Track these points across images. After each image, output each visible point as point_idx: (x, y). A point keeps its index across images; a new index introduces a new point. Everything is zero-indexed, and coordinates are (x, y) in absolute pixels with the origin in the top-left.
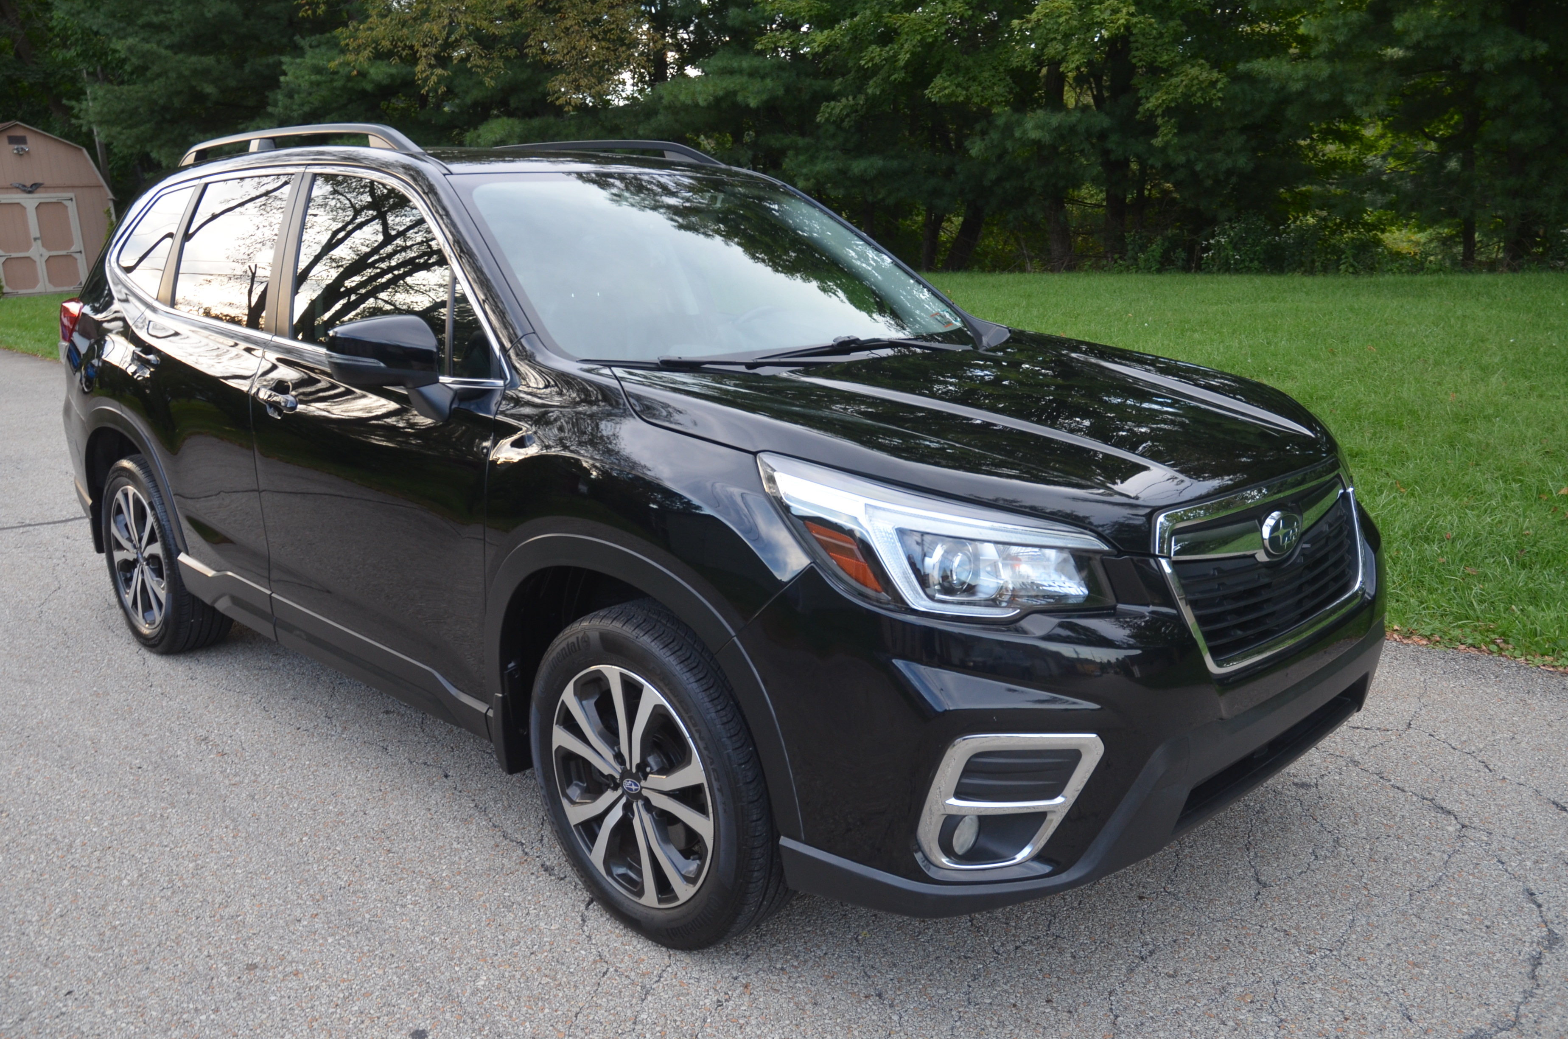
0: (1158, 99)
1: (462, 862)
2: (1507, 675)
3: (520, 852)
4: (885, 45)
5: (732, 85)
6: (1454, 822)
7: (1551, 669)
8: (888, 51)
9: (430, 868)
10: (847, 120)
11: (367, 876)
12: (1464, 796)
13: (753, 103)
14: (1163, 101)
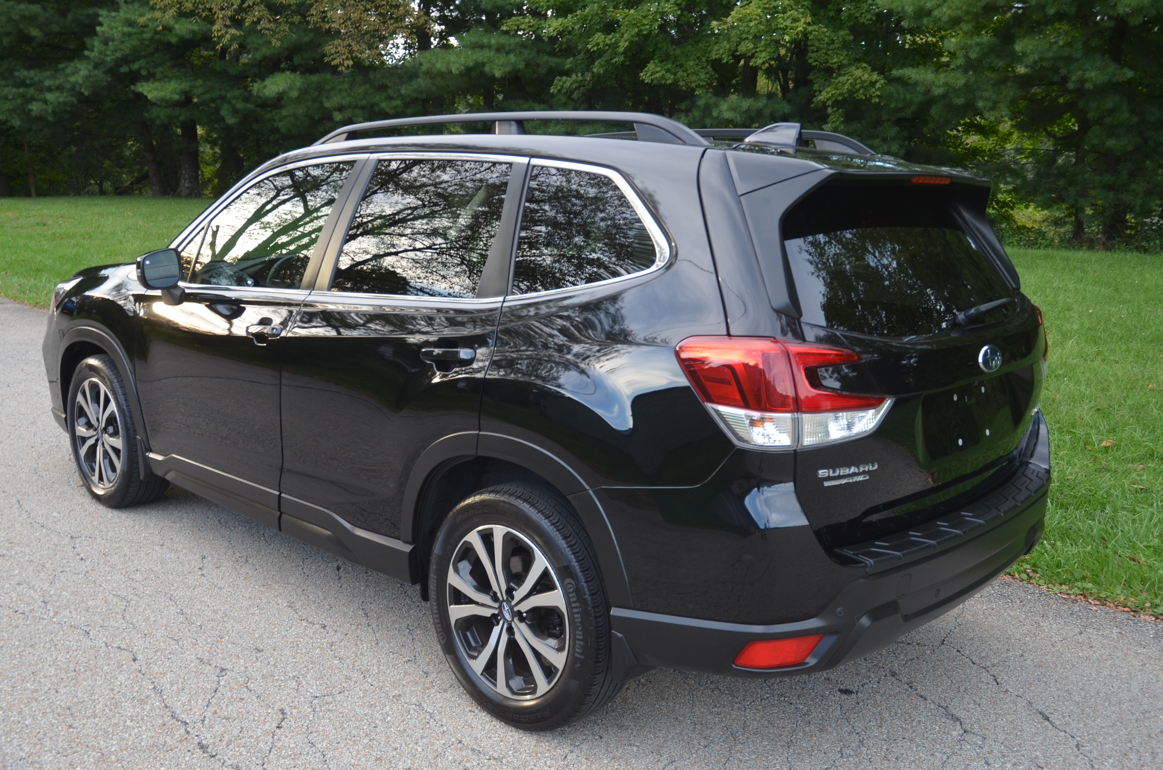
0: (828, 93)
1: (131, 738)
2: (1030, 601)
3: (182, 731)
4: (609, 34)
5: (481, 58)
6: (959, 727)
7: (1065, 596)
8: (610, 39)
9: (102, 743)
10: (576, 92)
11: (46, 748)
12: (971, 706)
13: (498, 74)
14: (832, 95)
